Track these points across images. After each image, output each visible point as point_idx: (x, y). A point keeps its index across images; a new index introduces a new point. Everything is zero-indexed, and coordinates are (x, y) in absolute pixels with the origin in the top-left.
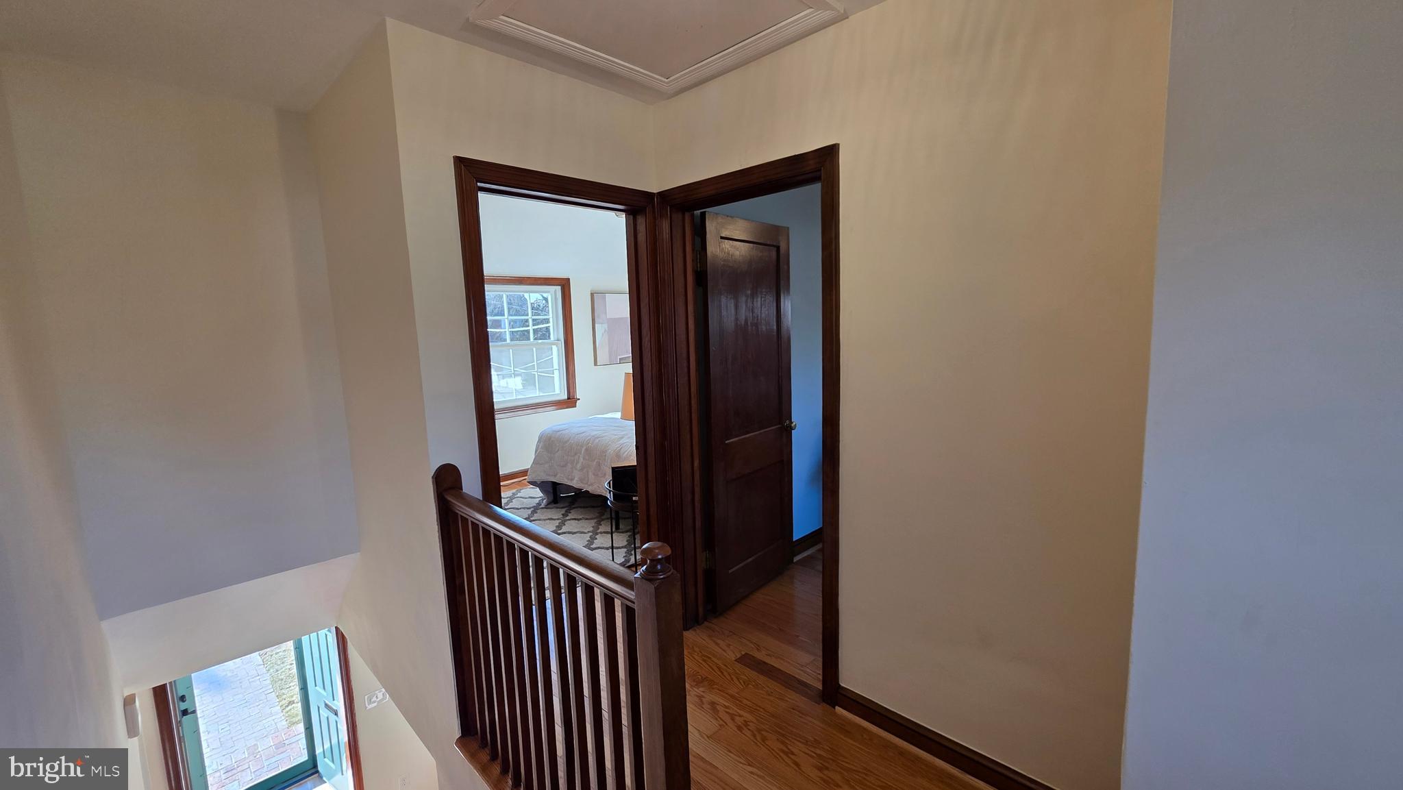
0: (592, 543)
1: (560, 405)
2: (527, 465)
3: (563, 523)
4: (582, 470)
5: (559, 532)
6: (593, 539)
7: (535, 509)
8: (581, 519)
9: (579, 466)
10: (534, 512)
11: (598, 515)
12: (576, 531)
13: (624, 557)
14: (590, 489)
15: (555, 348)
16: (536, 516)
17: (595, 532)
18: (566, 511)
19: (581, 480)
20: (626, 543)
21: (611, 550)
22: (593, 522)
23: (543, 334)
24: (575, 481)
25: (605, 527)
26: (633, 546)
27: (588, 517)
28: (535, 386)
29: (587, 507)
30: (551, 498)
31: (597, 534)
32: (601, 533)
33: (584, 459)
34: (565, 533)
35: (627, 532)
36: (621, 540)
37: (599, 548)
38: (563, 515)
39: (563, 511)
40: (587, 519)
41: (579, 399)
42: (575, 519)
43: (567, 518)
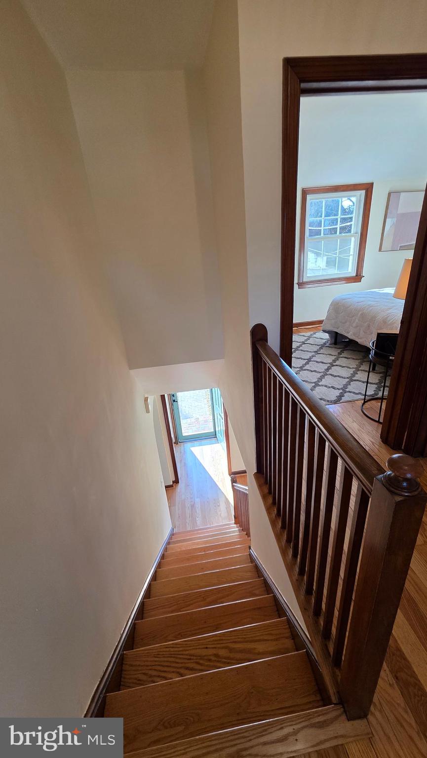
0: (354, 376)
1: (349, 280)
2: (323, 317)
3: (337, 359)
4: (357, 327)
5: (334, 364)
6: (355, 374)
7: (322, 346)
8: (349, 358)
9: (354, 325)
10: (321, 348)
11: (362, 357)
12: (344, 366)
13: (374, 391)
14: (359, 341)
15: (353, 239)
16: (322, 351)
17: (357, 369)
18: (341, 351)
19: (354, 334)
20: (378, 381)
21: (366, 384)
22: (357, 362)
23: (346, 230)
24: (350, 334)
25: (365, 367)
26: (383, 384)
27: (355, 358)
28: (335, 267)
29: (355, 351)
30: (333, 340)
31: (359, 370)
32: (361, 370)
33: (359, 320)
34: (337, 365)
35: (380, 373)
36: (374, 378)
37: (357, 380)
38: (338, 353)
39: (339, 351)
40: (353, 359)
41: (364, 276)
42: (346, 358)
43: (341, 356)
